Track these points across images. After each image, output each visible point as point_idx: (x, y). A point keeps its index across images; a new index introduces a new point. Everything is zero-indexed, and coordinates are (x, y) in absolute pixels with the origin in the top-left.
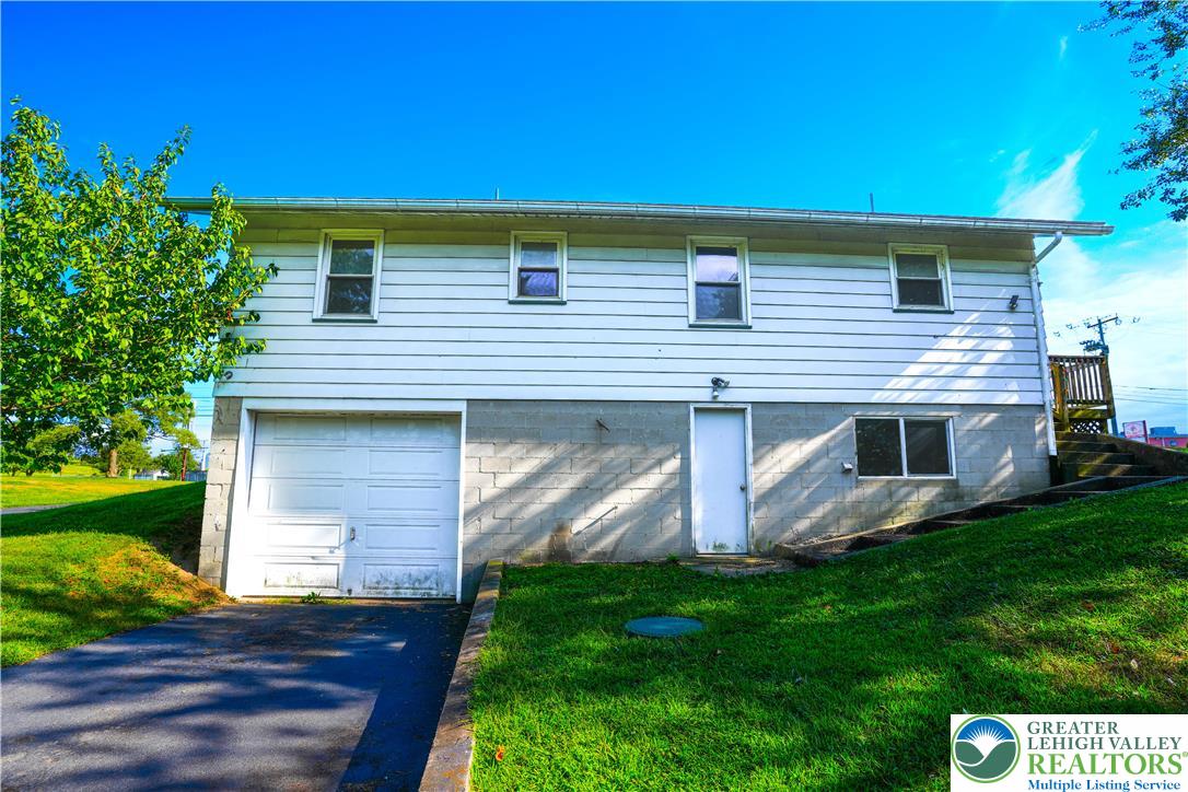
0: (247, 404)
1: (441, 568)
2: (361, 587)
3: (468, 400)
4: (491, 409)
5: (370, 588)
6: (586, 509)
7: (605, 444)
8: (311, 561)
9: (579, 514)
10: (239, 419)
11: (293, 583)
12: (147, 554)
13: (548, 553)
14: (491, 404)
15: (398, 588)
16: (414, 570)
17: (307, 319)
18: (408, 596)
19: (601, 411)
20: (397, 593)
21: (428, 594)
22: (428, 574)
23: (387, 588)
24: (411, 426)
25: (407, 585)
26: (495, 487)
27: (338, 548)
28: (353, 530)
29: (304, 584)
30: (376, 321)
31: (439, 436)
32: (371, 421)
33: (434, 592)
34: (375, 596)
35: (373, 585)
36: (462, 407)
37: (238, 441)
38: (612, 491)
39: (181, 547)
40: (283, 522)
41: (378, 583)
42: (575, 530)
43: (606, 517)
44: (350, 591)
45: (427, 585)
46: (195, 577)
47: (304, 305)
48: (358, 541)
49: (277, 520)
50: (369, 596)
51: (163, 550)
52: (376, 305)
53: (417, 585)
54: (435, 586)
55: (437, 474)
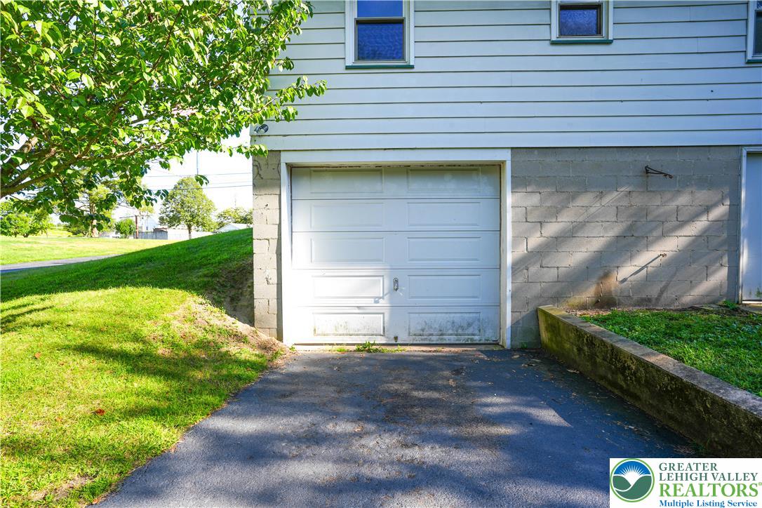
0: (286, 158)
1: (482, 316)
2: (407, 334)
3: (512, 148)
4: (535, 157)
5: (415, 335)
6: (631, 257)
7: (651, 191)
8: (357, 311)
9: (625, 261)
10: (279, 172)
11: (341, 332)
12: (203, 307)
13: (594, 299)
14: (536, 152)
15: (442, 335)
16: (457, 318)
17: (339, 66)
18: (452, 342)
19: (647, 159)
20: (442, 339)
21: (472, 339)
22: (470, 321)
23: (432, 335)
24: (448, 177)
25: (450, 332)
26: (542, 236)
27: (383, 298)
28: (396, 281)
29: (351, 333)
30: (412, 67)
31: (476, 187)
32: (407, 173)
33: (476, 338)
34: (421, 342)
35: (418, 332)
36: (506, 156)
37: (280, 195)
38: (658, 239)
39: (228, 299)
40: (327, 274)
41: (423, 330)
42: (620, 277)
43: (651, 264)
44: (396, 338)
45: (470, 331)
46: (253, 328)
47: (336, 51)
48: (401, 291)
49: (320, 272)
50: (415, 342)
51: (217, 303)
52: (412, 51)
53: (460, 331)
54: (477, 332)
55: (476, 225)
